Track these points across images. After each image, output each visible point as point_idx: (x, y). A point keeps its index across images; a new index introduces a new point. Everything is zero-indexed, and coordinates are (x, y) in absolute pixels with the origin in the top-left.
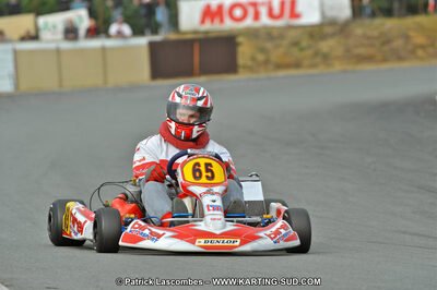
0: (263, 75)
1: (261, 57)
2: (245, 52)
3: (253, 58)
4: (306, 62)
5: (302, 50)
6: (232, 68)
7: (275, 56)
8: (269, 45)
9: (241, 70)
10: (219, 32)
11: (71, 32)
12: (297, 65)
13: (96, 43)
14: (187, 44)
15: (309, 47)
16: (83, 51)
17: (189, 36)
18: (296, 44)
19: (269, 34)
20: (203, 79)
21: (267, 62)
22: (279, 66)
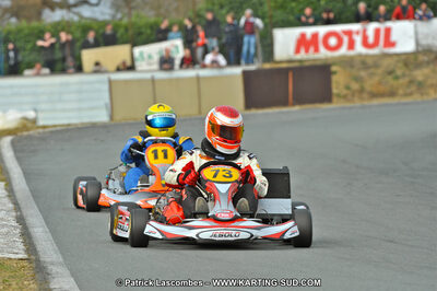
0: (358, 103)
1: (355, 86)
2: (339, 81)
3: (348, 88)
4: (401, 92)
5: (397, 78)
6: (326, 96)
7: (370, 84)
8: (363, 74)
9: (335, 99)
10: (314, 60)
11: (166, 62)
12: (392, 94)
13: (190, 73)
14: (282, 73)
15: (404, 75)
16: (178, 80)
17: (284, 65)
18: (390, 73)
19: (364, 63)
20: (297, 108)
21: (362, 90)
22: (374, 95)
